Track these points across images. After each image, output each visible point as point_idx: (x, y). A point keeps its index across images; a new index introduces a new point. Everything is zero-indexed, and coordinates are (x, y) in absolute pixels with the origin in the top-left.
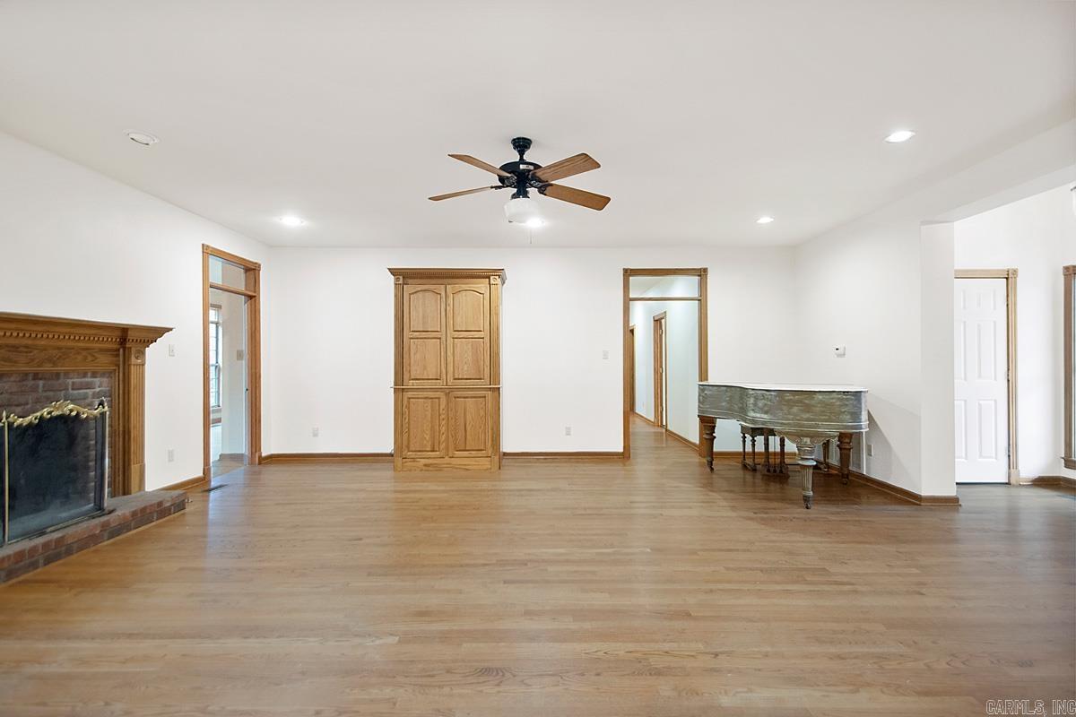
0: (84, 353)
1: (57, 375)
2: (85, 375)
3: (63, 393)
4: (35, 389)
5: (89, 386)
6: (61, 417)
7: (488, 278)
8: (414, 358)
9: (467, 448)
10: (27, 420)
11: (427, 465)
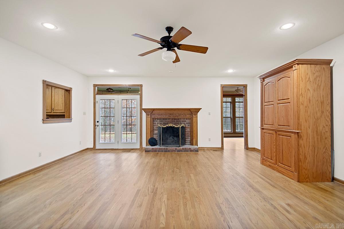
0: (184, 115)
1: (179, 119)
2: (184, 119)
3: (180, 122)
4: (174, 121)
6: (171, 127)
7: (292, 67)
8: (266, 114)
9: (283, 163)
10: (164, 127)
11: (269, 165)
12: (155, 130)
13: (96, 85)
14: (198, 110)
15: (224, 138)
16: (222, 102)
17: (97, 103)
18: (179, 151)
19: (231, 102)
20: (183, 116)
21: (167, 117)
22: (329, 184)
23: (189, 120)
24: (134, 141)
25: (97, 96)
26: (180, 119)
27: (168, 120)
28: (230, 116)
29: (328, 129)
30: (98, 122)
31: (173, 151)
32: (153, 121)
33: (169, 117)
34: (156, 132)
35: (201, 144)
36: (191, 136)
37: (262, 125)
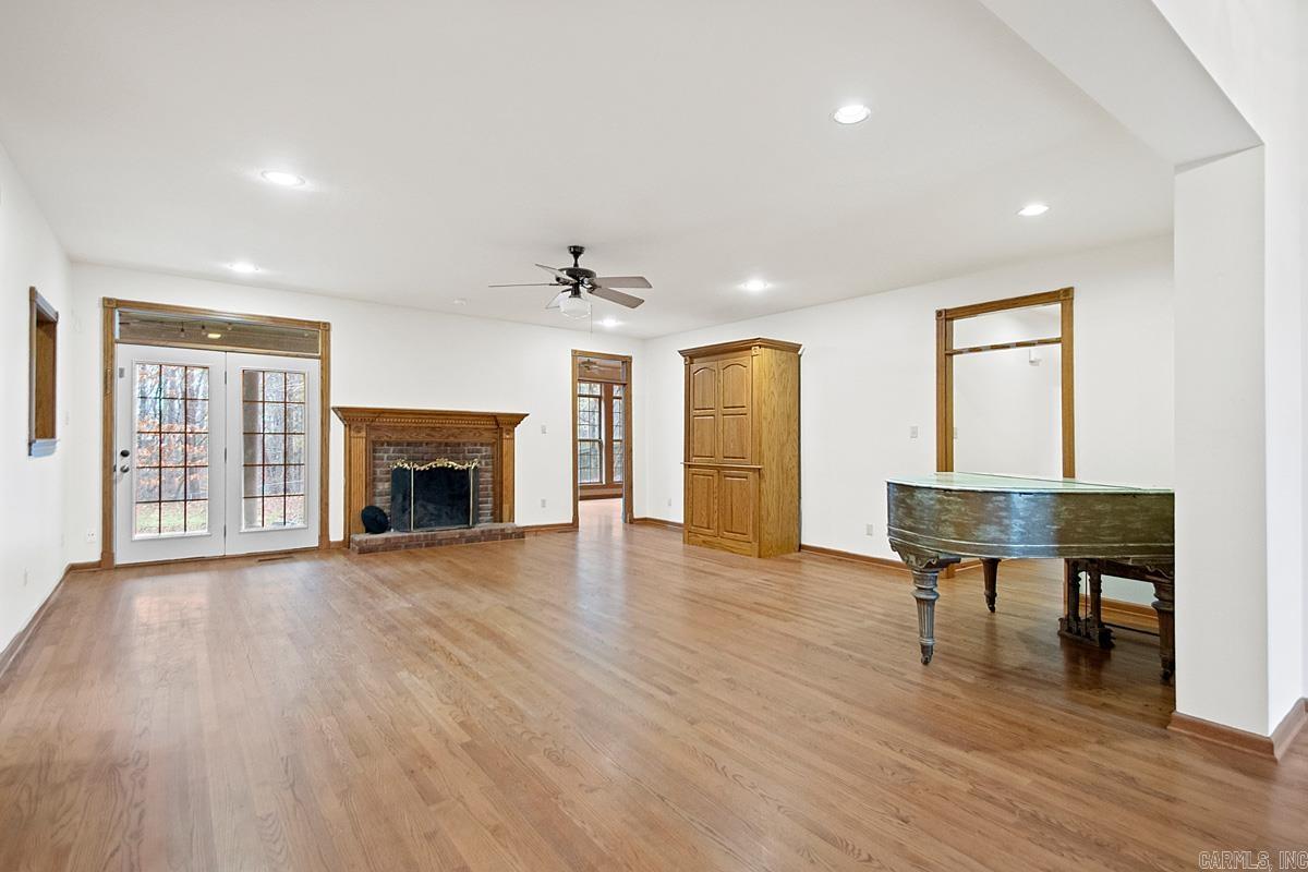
0: (475, 431)
1: (459, 444)
2: (476, 445)
3: (462, 455)
4: (446, 451)
5: (478, 451)
6: (443, 468)
7: (750, 348)
8: (697, 434)
9: (734, 530)
10: (422, 468)
11: (704, 542)
12: (381, 480)
13: (118, 301)
14: (517, 419)
15: (580, 502)
16: (576, 396)
17: (121, 376)
18: (470, 540)
19: (600, 397)
20: (471, 434)
21: (422, 437)
22: (795, 555)
23: (489, 448)
24: (296, 521)
25: (121, 349)
26: (464, 444)
27: (424, 448)
28: (597, 438)
29: (795, 464)
30: (124, 454)
31: (451, 541)
32: (375, 451)
33: (429, 439)
34: (384, 486)
35: (522, 518)
36: (494, 497)
37: (687, 458)
